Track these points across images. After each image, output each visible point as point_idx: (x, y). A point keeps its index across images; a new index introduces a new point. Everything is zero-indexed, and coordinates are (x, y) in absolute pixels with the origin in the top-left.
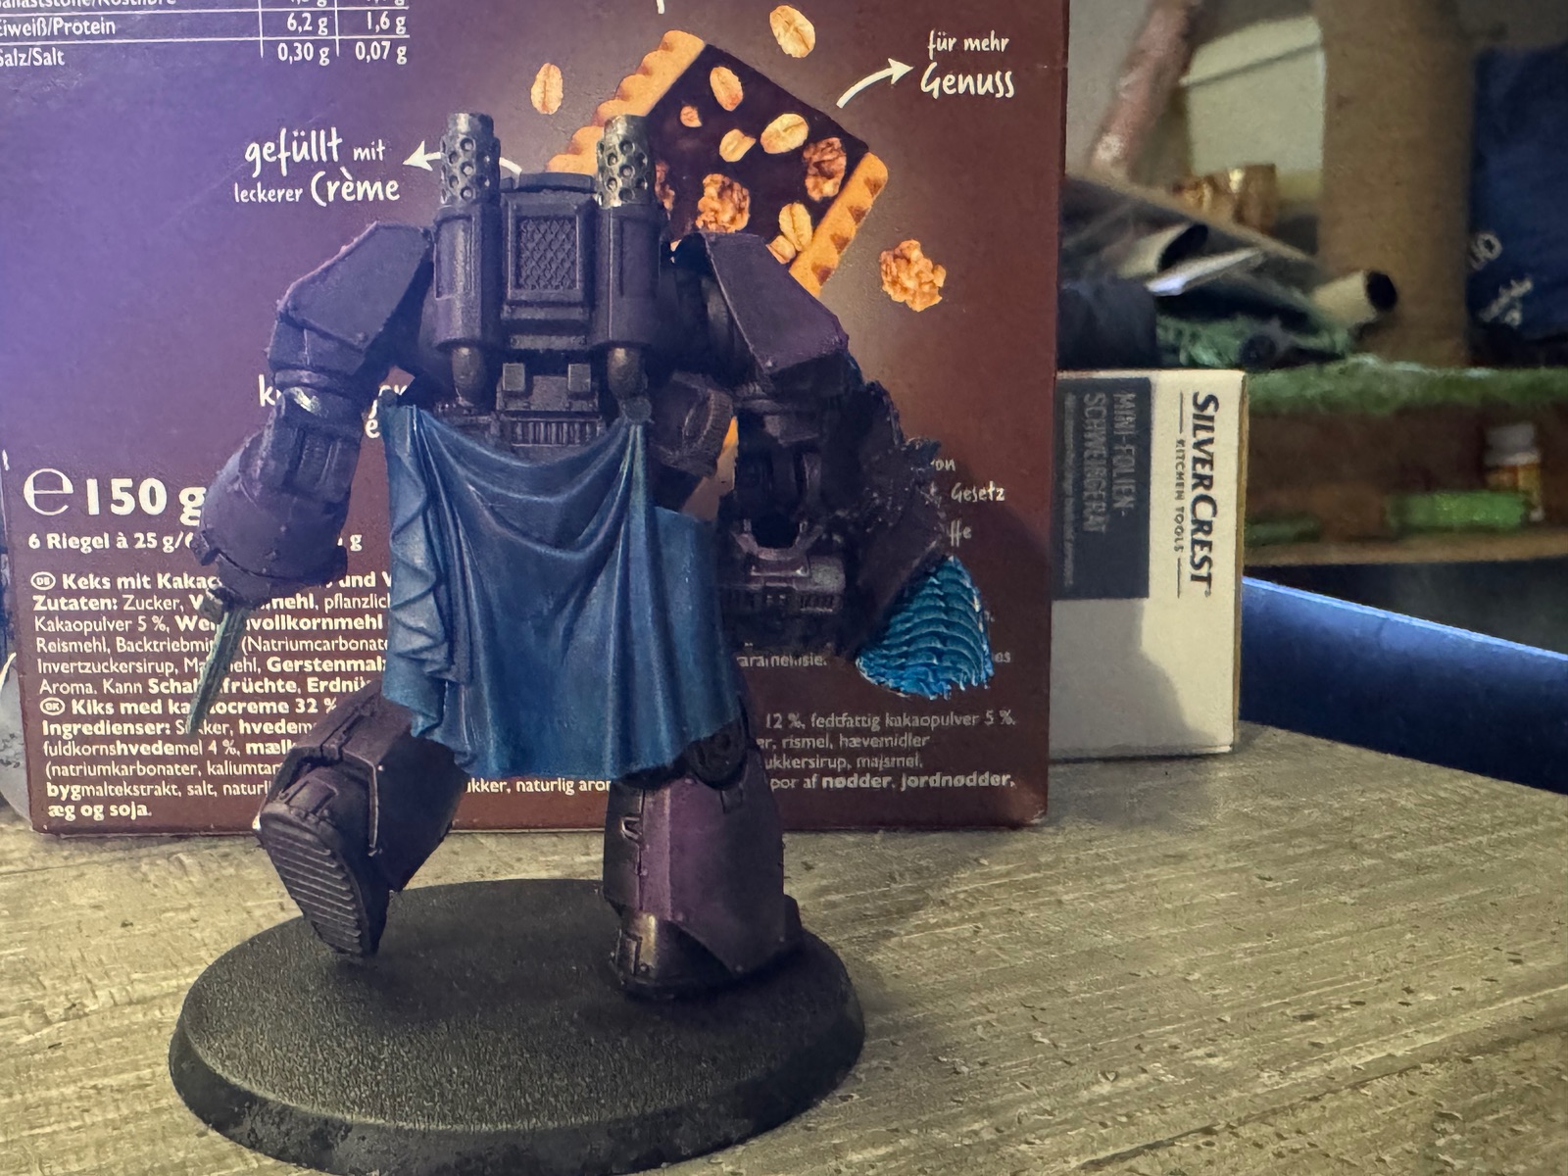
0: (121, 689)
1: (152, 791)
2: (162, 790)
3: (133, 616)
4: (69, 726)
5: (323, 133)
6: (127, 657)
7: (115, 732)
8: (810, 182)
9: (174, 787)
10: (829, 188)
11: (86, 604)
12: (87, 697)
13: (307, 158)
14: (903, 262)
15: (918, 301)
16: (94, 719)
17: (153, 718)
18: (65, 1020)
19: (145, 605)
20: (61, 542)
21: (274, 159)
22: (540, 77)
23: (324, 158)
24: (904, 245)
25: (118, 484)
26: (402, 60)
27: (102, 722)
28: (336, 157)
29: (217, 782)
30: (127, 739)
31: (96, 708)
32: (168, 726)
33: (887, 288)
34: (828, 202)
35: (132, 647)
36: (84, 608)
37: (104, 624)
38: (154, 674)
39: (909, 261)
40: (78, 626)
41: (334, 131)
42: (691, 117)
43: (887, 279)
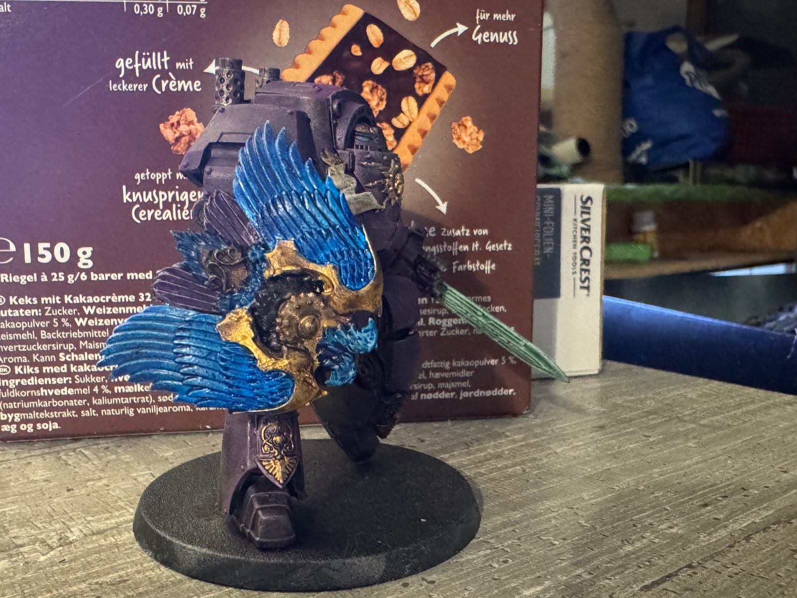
0: (43, 359)
1: (61, 415)
2: (65, 414)
3: (51, 318)
4: (13, 380)
5: (159, 54)
6: (47, 341)
7: (40, 383)
8: (417, 86)
9: (73, 412)
10: (426, 89)
11: (23, 313)
12: (23, 364)
13: (150, 67)
14: (462, 128)
15: (470, 147)
16: (27, 376)
17: (61, 375)
18: (61, 546)
19: (57, 312)
20: (9, 278)
21: (132, 67)
22: (278, 26)
23: (160, 67)
24: (464, 119)
25: (41, 246)
26: (203, 15)
27: (32, 378)
28: (166, 67)
29: (98, 408)
30: (46, 387)
31: (29, 370)
32: (70, 378)
33: (455, 141)
34: (426, 96)
35: (50, 336)
36: (22, 315)
37: (34, 324)
38: (62, 350)
39: (466, 127)
40: (18, 325)
41: (165, 53)
42: (356, 50)
43: (455, 136)
